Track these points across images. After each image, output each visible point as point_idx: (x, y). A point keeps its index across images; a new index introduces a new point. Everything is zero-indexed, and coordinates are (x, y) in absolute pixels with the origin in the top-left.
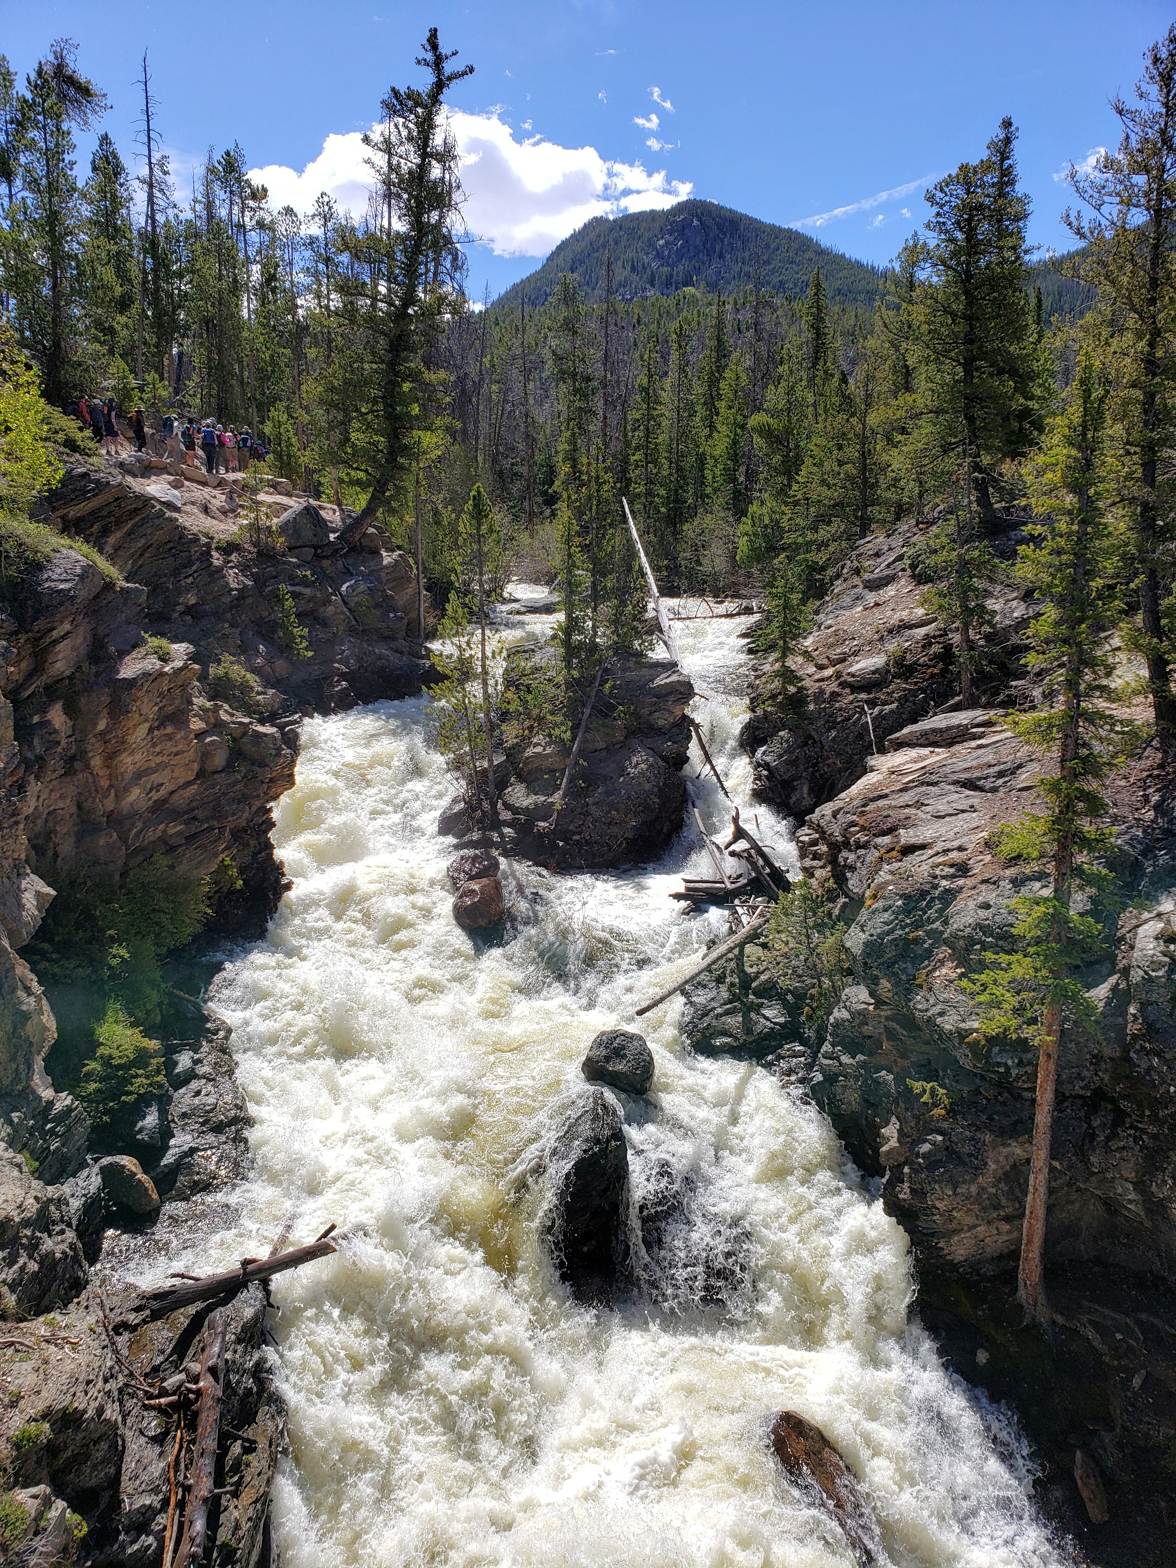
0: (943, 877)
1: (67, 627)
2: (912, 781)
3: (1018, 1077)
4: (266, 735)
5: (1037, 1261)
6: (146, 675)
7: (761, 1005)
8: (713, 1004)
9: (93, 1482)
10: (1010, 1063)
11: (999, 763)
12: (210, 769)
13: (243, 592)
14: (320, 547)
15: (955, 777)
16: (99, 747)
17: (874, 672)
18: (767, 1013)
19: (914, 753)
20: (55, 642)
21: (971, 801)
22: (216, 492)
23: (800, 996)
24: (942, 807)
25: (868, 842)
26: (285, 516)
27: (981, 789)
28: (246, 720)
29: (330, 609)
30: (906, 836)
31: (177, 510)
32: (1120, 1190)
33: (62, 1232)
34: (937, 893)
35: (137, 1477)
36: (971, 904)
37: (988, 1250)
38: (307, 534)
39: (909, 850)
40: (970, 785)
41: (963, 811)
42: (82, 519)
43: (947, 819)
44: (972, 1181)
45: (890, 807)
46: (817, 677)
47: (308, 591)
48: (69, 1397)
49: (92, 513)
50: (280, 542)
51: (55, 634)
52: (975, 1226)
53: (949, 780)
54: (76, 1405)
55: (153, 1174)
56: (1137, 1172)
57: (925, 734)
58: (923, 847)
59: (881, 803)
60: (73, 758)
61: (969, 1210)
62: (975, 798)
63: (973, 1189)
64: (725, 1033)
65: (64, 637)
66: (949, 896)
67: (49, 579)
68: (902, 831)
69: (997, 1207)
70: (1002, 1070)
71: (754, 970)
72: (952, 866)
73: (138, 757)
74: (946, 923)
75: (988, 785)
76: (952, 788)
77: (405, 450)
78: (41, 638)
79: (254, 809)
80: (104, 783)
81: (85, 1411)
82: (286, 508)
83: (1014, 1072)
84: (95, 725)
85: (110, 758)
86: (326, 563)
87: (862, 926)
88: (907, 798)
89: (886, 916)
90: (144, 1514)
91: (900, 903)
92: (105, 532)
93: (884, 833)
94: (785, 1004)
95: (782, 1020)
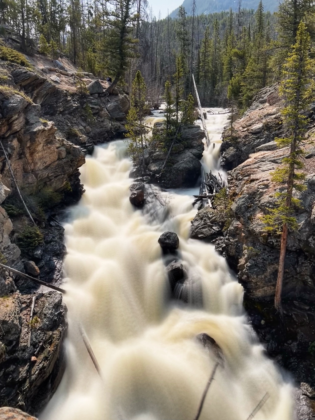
0: (261, 188)
1: (16, 116)
2: (259, 161)
3: (276, 245)
4: (76, 148)
5: (279, 297)
6: (39, 130)
7: (213, 226)
8: (199, 225)
9: (12, 339)
10: (274, 241)
11: (283, 155)
12: (61, 158)
13: (77, 108)
14: (101, 94)
15: (270, 159)
16: (28, 151)
17: (258, 129)
18: (214, 228)
19: (262, 152)
20: (14, 121)
21: (273, 166)
22: (71, 78)
23: (223, 223)
24: (264, 168)
25: (242, 179)
26: (90, 84)
27: (277, 163)
28: (71, 144)
29: (103, 112)
30: (253, 177)
31: (59, 83)
32: (306, 278)
33: (9, 278)
34: (258, 193)
35: (23, 338)
36: (268, 196)
37: (268, 294)
38: (96, 89)
39: (253, 180)
40: (274, 161)
41: (271, 169)
42: (25, 86)
43: (266, 172)
44: (262, 274)
45: (250, 168)
46: (242, 130)
47: (96, 107)
48: (5, 317)
49: (29, 84)
50: (88, 93)
51: (13, 118)
52: (264, 287)
53: (268, 160)
54: (6, 319)
55: (39, 266)
56: (310, 273)
57: (266, 147)
58: (257, 180)
59: (247, 167)
60: (21, 154)
61: (262, 282)
62: (275, 166)
63: (263, 276)
64: (202, 233)
65: (16, 119)
66: (262, 194)
67: (11, 103)
68: (252, 175)
69: (270, 282)
70: (271, 243)
71: (211, 216)
72: (263, 185)
73: (40, 154)
74: (260, 201)
75: (279, 161)
76: (269, 162)
77: (125, 64)
78: (9, 120)
79: (74, 169)
80: (30, 161)
81: (8, 321)
82: (90, 82)
83: (275, 244)
84: (26, 145)
85: (32, 154)
86: (102, 98)
87: (236, 202)
88: (256, 165)
89: (243, 199)
90: (25, 347)
91: (247, 196)
92: (33, 90)
93: (246, 176)
94: (219, 225)
95: (218, 230)
